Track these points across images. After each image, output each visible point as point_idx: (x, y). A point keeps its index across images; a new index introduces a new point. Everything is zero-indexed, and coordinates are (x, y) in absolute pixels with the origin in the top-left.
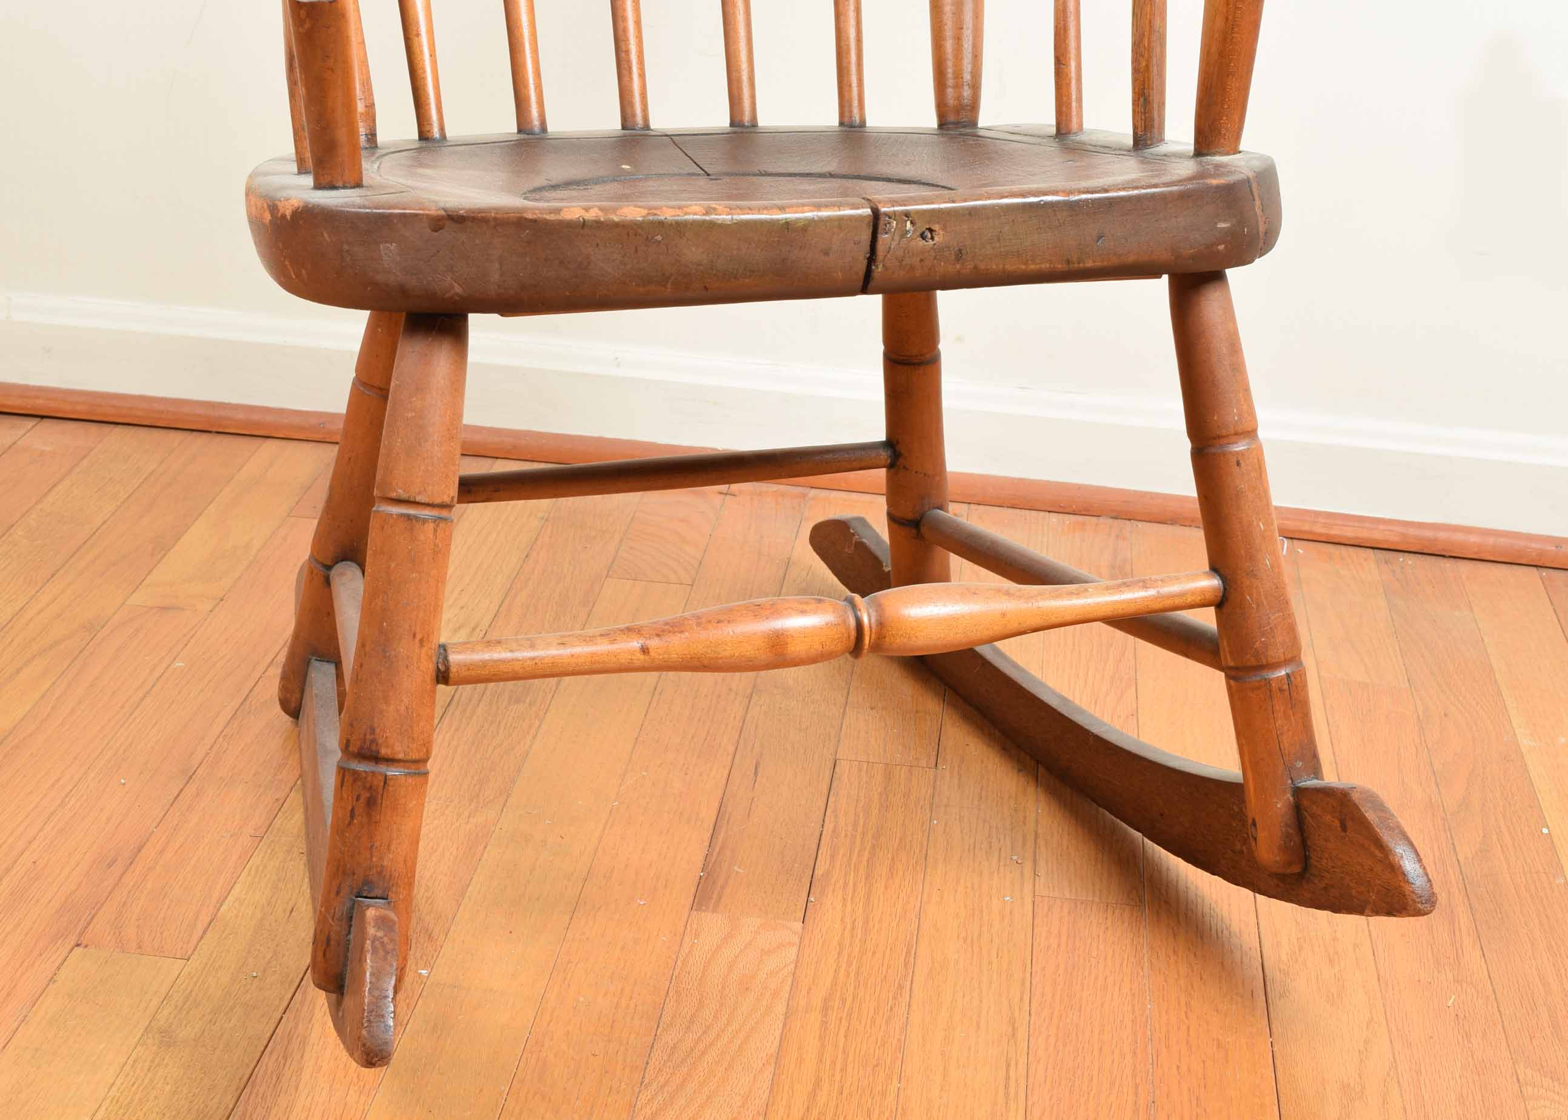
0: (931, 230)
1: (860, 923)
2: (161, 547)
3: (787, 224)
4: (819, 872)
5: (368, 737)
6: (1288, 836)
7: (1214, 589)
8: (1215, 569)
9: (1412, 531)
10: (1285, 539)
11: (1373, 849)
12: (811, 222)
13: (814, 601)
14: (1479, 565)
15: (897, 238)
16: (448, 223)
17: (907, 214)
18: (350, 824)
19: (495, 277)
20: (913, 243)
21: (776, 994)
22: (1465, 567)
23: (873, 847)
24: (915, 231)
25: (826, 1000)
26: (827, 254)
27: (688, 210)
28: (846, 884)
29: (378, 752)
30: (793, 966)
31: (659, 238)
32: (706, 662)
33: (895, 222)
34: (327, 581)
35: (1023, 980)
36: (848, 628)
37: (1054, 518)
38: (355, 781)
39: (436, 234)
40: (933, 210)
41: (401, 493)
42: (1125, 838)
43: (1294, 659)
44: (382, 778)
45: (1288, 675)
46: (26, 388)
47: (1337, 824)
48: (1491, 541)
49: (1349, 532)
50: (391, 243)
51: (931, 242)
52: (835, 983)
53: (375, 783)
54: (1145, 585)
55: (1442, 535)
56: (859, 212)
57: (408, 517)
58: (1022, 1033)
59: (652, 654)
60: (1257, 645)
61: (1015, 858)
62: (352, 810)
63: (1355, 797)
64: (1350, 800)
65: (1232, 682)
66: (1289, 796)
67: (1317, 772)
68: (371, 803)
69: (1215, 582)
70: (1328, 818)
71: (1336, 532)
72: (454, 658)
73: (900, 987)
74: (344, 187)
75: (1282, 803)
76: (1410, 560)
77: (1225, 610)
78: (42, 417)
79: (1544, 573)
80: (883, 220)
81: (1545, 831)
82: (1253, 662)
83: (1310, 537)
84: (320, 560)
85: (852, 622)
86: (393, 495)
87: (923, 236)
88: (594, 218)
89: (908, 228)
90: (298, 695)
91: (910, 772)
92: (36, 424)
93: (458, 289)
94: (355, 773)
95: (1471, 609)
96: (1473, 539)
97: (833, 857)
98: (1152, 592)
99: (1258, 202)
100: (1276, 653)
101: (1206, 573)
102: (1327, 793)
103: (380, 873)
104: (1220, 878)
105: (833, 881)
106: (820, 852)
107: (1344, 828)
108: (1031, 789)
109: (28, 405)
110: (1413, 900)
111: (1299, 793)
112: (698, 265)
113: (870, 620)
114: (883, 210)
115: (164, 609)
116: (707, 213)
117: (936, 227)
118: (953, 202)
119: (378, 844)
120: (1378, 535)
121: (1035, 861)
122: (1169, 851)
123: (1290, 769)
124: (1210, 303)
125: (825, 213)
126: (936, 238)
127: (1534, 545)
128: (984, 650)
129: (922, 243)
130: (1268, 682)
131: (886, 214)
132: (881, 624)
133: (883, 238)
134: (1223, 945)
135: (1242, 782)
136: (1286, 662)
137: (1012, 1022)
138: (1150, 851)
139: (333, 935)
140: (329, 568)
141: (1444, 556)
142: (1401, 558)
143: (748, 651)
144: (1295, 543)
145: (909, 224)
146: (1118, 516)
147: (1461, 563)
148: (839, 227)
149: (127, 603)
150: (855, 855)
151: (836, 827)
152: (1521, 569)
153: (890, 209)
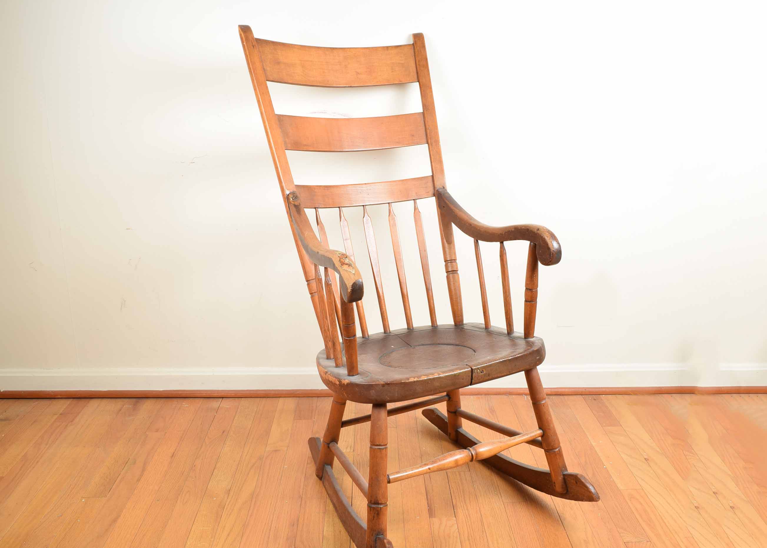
0: (483, 371)
1: (468, 515)
2: (268, 432)
3: (455, 375)
4: (454, 504)
5: (376, 499)
6: (563, 485)
7: (541, 433)
8: (540, 428)
11: (585, 488)
12: (460, 373)
13: (462, 451)
15: (476, 374)
16: (386, 385)
17: (478, 368)
18: (374, 519)
19: (397, 395)
20: (480, 374)
21: (456, 537)
22: (566, 397)
23: (464, 495)
24: (480, 372)
25: (468, 537)
26: (463, 379)
27: (435, 375)
28: (461, 506)
29: (378, 502)
30: (457, 530)
31: (430, 382)
32: (442, 469)
33: (476, 371)
34: (329, 447)
35: (508, 525)
36: (470, 456)
37: (472, 397)
38: (374, 509)
39: (383, 388)
40: (483, 366)
41: (378, 443)
42: (517, 484)
43: (559, 446)
44: (380, 508)
45: (559, 450)
46: (218, 391)
47: (575, 482)
48: (570, 390)
50: (373, 390)
51: (483, 373)
52: (468, 532)
53: (378, 509)
54: (527, 434)
55: (560, 390)
56: (469, 369)
57: (380, 449)
58: (513, 539)
59: (431, 469)
60: (552, 444)
61: (495, 493)
62: (374, 516)
63: (579, 476)
64: (578, 477)
65: (547, 453)
66: (562, 476)
67: (566, 470)
68: (378, 514)
69: (541, 431)
70: (572, 481)
72: (391, 477)
73: (483, 531)
74: (356, 375)
75: (561, 478)
76: (554, 397)
77: (544, 437)
80: (473, 370)
81: (605, 467)
82: (551, 448)
84: (326, 442)
85: (471, 455)
86: (376, 444)
87: (481, 372)
88: (416, 380)
90: (322, 474)
91: (464, 473)
92: (222, 401)
93: (389, 399)
94: (374, 508)
95: (571, 409)
97: (456, 499)
98: (529, 436)
99: (543, 351)
100: (556, 446)
101: (538, 430)
102: (571, 475)
103: (381, 530)
104: (544, 493)
106: (452, 497)
107: (577, 483)
108: (493, 474)
109: (220, 395)
110: (596, 499)
111: (564, 475)
113: (474, 453)
114: (473, 368)
115: (276, 451)
116: (439, 375)
117: (484, 370)
118: (486, 364)
119: (380, 523)
121: (501, 494)
122: (529, 486)
123: (561, 470)
124: (534, 373)
125: (462, 371)
126: (484, 372)
127: (580, 390)
128: (498, 455)
130: (555, 452)
131: (474, 369)
132: (476, 454)
133: (474, 374)
134: (547, 509)
135: (550, 472)
136: (558, 448)
137: (510, 536)
138: (524, 486)
139: (372, 545)
140: (329, 444)
141: (561, 395)
143: (451, 465)
144: (527, 396)
145: (478, 371)
146: (486, 394)
147: (565, 396)
148: (465, 373)
149: (266, 450)
150: (460, 497)
151: (453, 491)
152: (578, 396)
153: (475, 368)
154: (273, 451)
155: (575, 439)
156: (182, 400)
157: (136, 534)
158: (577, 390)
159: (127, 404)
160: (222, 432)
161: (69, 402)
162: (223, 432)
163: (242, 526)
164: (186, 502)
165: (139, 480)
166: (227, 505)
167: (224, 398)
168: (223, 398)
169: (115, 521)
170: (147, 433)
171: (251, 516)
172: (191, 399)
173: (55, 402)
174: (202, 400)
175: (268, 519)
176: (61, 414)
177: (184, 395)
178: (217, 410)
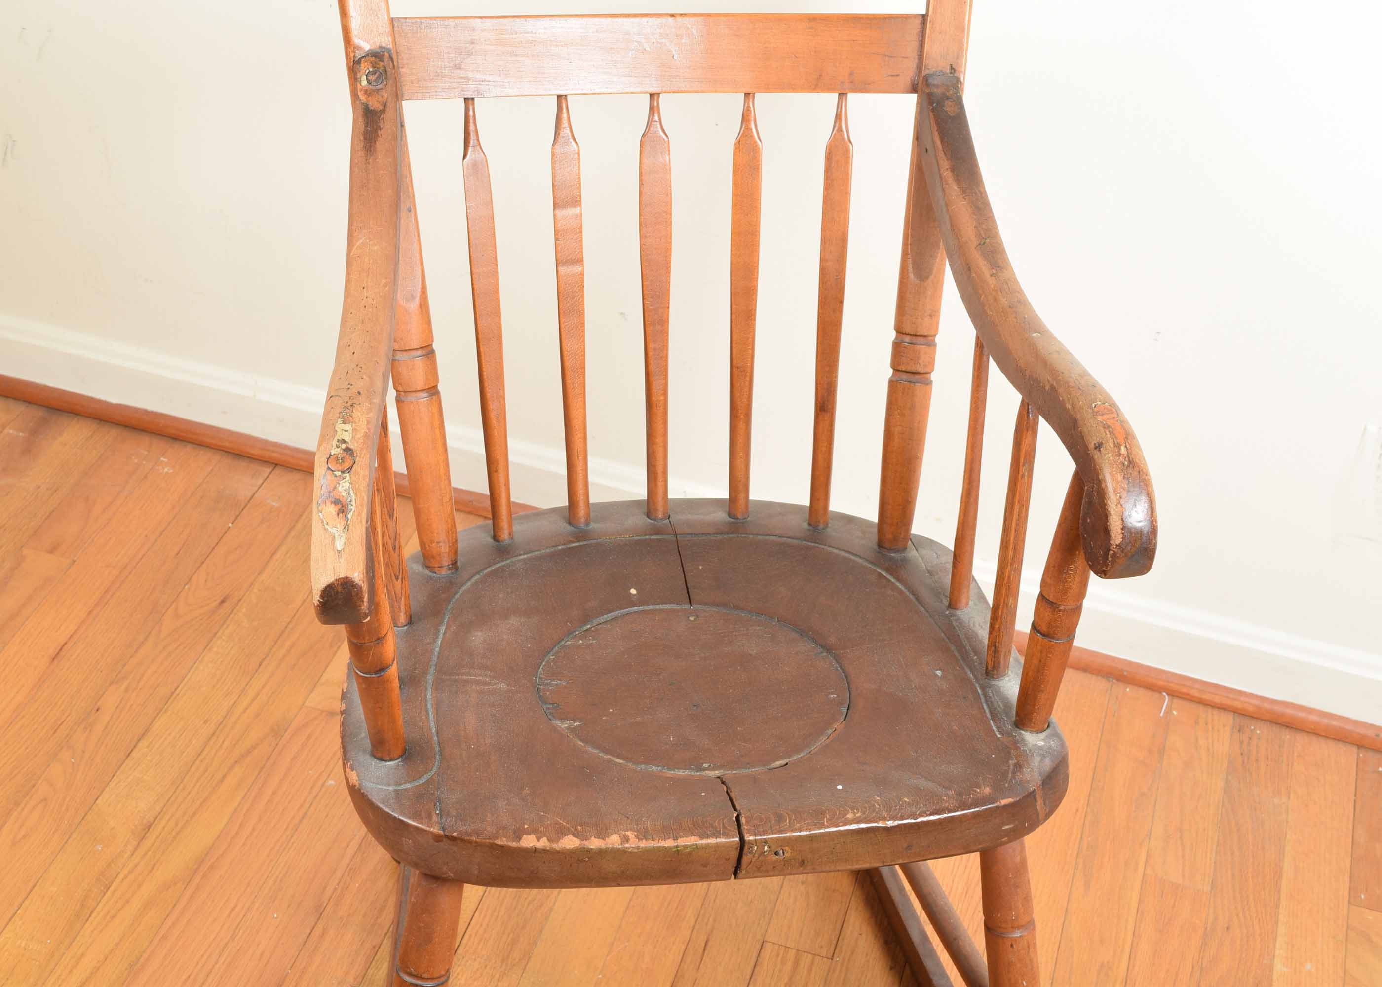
0: (782, 849)
3: (677, 852)
12: (696, 847)
14: (1313, 739)
15: (757, 855)
16: (444, 840)
17: (765, 842)
19: (475, 872)
20: (770, 857)
24: (770, 850)
31: (587, 859)
33: (756, 847)
40: (784, 838)
41: (412, 971)
50: (409, 839)
51: (782, 857)
55: (1289, 711)
56: (731, 840)
74: (390, 760)
79: (1362, 753)
80: (747, 845)
87: (776, 854)
88: (542, 847)
89: (765, 850)
93: (451, 874)
96: (1312, 718)
112: (614, 873)
114: (748, 839)
115: (330, 713)
116: (622, 845)
117: (786, 847)
125: (704, 842)
126: (786, 854)
127: (1358, 731)
129: (775, 857)
131: (750, 841)
133: (750, 855)
145: (766, 848)
148: (715, 851)
149: (306, 704)
153: (751, 838)
154: (322, 711)
158: (1349, 727)
159: (14, 425)
160: (218, 602)
162: (223, 602)
163: (126, 969)
164: (24, 837)
166: (121, 876)
167: (278, 471)
168: (276, 465)
170: (25, 551)
171: (164, 937)
174: (218, 458)
175: (200, 965)
177: (173, 431)
178: (242, 507)
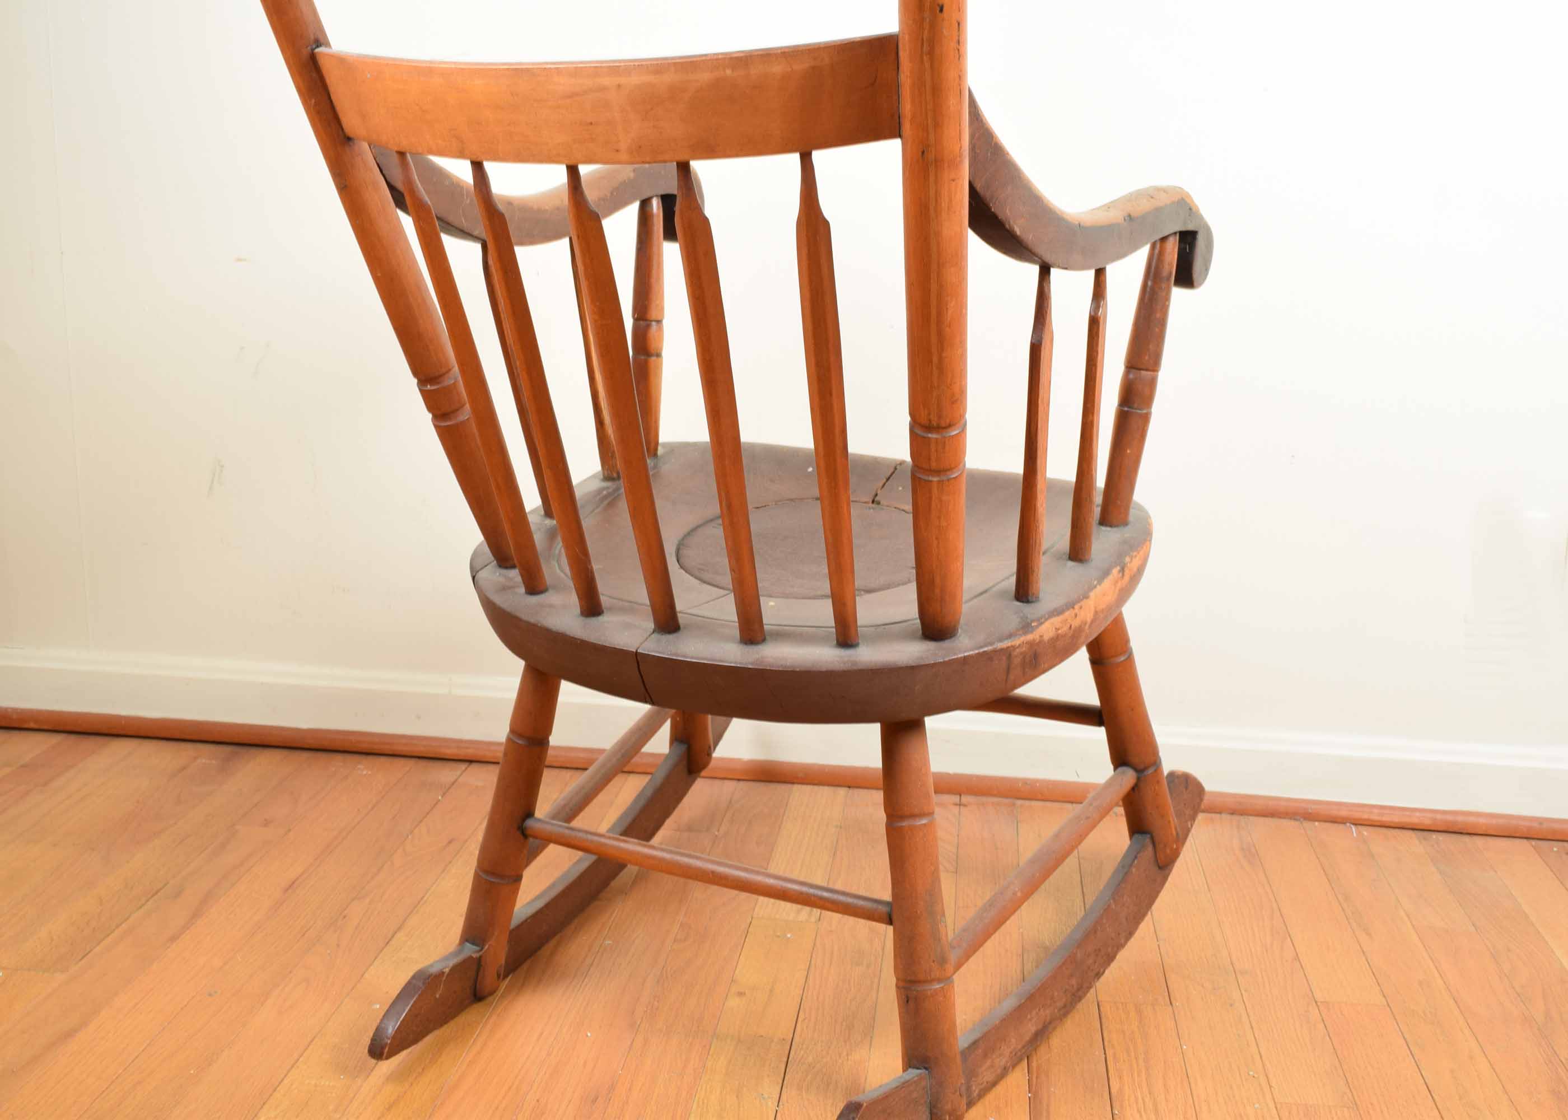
9: (1439, 817)
10: (1352, 826)
14: (1488, 839)
22: (1479, 841)
23: (1146, 1069)
28: (1137, 1100)
46: (461, 741)
48: (1494, 821)
49: (1396, 819)
55: (1460, 818)
71: (1386, 819)
76: (1441, 837)
78: (471, 761)
79: (1533, 842)
83: (1370, 823)
92: (466, 769)
95: (1495, 870)
96: (1482, 820)
105: (1126, 1097)
106: (1110, 1075)
109: (462, 753)
120: (1415, 819)
141: (1461, 833)
142: (1434, 836)
144: (1360, 827)
146: (1233, 812)
147: (1475, 838)
150: (1136, 1074)
151: (1115, 1054)
152: (1517, 841)
155: (1509, 950)
156: (357, 757)
157: (116, 1075)
159: (206, 756)
160: (445, 843)
161: (55, 739)
164: (289, 1007)
165: (173, 939)
167: (473, 763)
169: (69, 1034)
170: (238, 827)
172: (383, 759)
173: (16, 737)
174: (412, 762)
176: (22, 766)
177: (364, 747)
178: (448, 788)
